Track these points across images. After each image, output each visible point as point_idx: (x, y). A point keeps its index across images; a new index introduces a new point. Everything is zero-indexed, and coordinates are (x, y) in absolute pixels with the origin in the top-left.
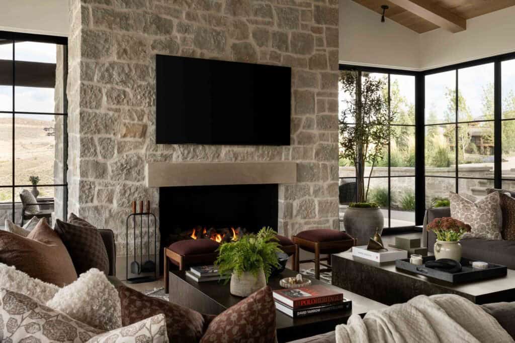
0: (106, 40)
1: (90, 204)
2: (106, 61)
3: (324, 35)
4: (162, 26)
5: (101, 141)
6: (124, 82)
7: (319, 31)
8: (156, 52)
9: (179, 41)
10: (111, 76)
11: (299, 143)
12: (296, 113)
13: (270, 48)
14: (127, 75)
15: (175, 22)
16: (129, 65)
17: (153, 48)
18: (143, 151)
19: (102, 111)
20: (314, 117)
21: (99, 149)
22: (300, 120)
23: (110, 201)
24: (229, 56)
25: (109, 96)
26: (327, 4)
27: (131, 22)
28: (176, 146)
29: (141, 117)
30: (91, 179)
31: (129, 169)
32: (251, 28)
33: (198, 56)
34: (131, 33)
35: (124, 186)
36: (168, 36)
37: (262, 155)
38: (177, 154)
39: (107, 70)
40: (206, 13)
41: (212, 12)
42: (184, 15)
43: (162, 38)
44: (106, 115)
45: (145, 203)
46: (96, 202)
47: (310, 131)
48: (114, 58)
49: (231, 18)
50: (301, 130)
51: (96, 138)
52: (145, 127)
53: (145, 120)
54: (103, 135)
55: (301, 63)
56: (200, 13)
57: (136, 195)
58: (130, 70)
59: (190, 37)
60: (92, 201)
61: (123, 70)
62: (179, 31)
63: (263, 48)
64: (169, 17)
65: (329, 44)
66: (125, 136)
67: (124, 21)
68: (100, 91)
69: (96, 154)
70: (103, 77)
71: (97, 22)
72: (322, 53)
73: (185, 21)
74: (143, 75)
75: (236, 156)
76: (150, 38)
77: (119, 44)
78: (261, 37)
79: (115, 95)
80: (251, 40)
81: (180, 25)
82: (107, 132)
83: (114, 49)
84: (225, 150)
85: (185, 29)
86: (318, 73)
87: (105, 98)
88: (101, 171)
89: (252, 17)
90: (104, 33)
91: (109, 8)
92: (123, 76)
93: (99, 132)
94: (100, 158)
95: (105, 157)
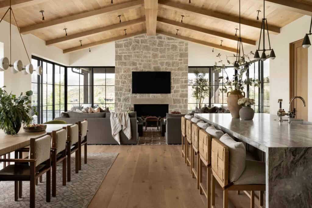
0: (121, 69)
1: (117, 108)
2: (121, 74)
3: (183, 61)
4: (134, 64)
5: (120, 93)
6: (125, 79)
7: (181, 60)
8: (133, 71)
9: (139, 67)
10: (122, 78)
11: (174, 93)
12: (173, 84)
13: (164, 67)
14: (126, 77)
15: (138, 62)
16: (126, 74)
17: (132, 70)
18: (129, 95)
19: (120, 86)
20: (179, 85)
21: (119, 95)
22: (174, 86)
23: (122, 107)
24: (152, 70)
25: (121, 82)
26: (184, 52)
27: (127, 64)
28: (138, 94)
29: (129, 87)
30: (117, 102)
31: (126, 100)
32: (159, 61)
33: (144, 71)
34: (127, 67)
35: (125, 104)
36: (136, 66)
37: (163, 96)
38: (138, 96)
39: (121, 76)
40: (146, 59)
41: (149, 59)
42: (140, 61)
43: (134, 67)
44: (120, 87)
45: (130, 108)
46: (118, 108)
47: (178, 89)
48: (123, 73)
49: (153, 60)
50: (175, 89)
51: (118, 92)
52: (130, 89)
53: (130, 87)
54: (120, 92)
55: (175, 70)
56: (144, 59)
57: (128, 106)
58: (126, 76)
59: (142, 66)
60: (117, 107)
61: (125, 76)
62: (139, 65)
63: (163, 67)
64: (136, 62)
65: (185, 63)
66: (125, 92)
67: (125, 64)
68: (119, 81)
69: (118, 96)
70: (120, 78)
71: (119, 65)
72: (183, 66)
73: (140, 62)
74: (130, 77)
75: (154, 96)
76: (131, 67)
77: (124, 70)
78: (162, 64)
79: (123, 82)
80: (159, 65)
81: (139, 63)
82: (121, 91)
83: (123, 71)
84: (151, 95)
85: (140, 64)
86: (181, 72)
87: (120, 83)
88: (119, 100)
89: (159, 59)
90: (120, 67)
91: (122, 61)
92: (125, 77)
93: (119, 91)
94: (119, 97)
95: (120, 97)
